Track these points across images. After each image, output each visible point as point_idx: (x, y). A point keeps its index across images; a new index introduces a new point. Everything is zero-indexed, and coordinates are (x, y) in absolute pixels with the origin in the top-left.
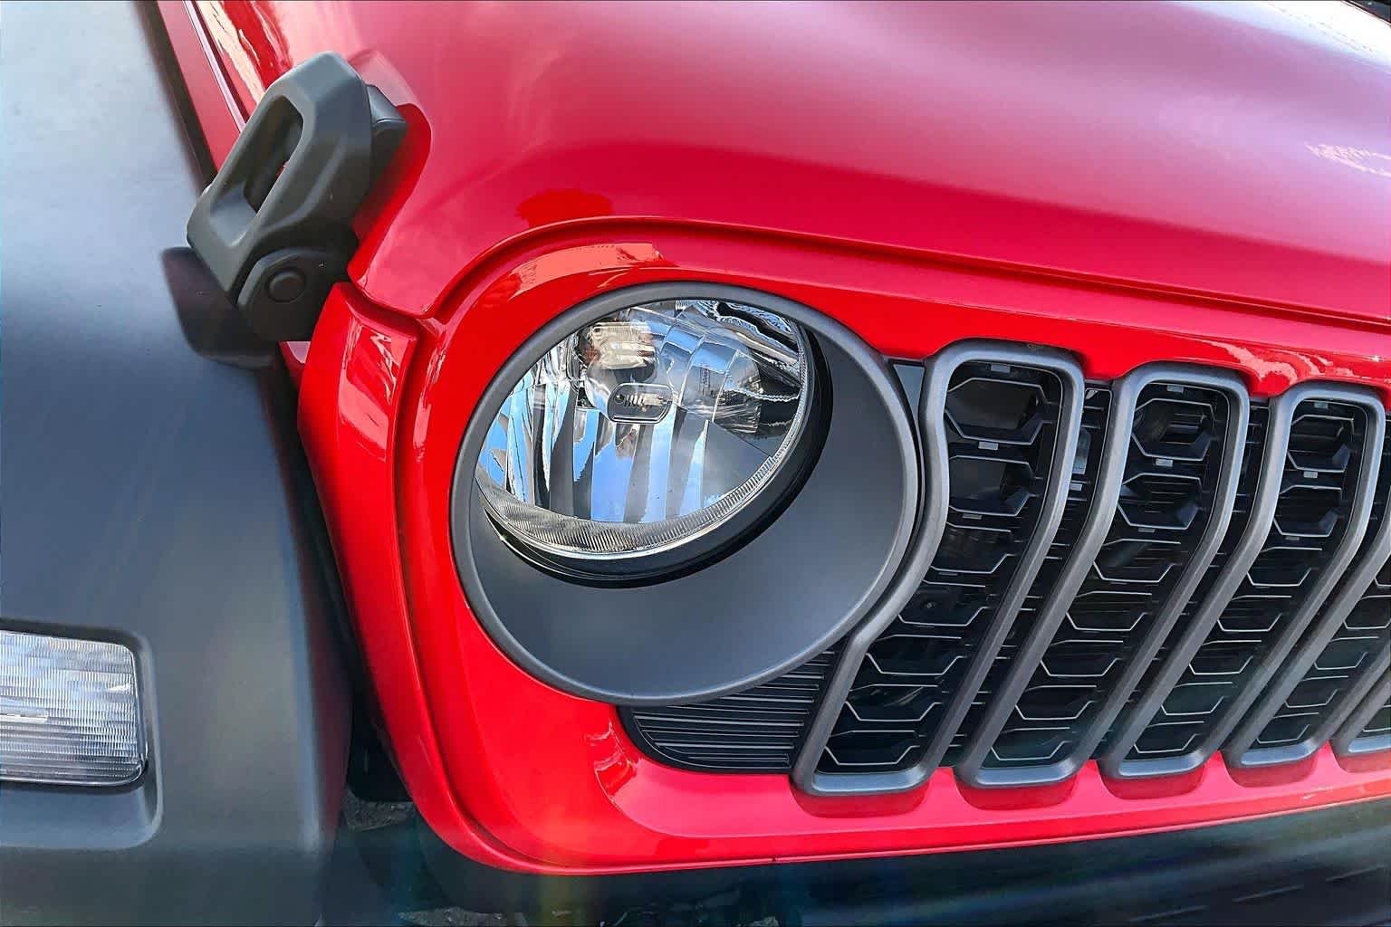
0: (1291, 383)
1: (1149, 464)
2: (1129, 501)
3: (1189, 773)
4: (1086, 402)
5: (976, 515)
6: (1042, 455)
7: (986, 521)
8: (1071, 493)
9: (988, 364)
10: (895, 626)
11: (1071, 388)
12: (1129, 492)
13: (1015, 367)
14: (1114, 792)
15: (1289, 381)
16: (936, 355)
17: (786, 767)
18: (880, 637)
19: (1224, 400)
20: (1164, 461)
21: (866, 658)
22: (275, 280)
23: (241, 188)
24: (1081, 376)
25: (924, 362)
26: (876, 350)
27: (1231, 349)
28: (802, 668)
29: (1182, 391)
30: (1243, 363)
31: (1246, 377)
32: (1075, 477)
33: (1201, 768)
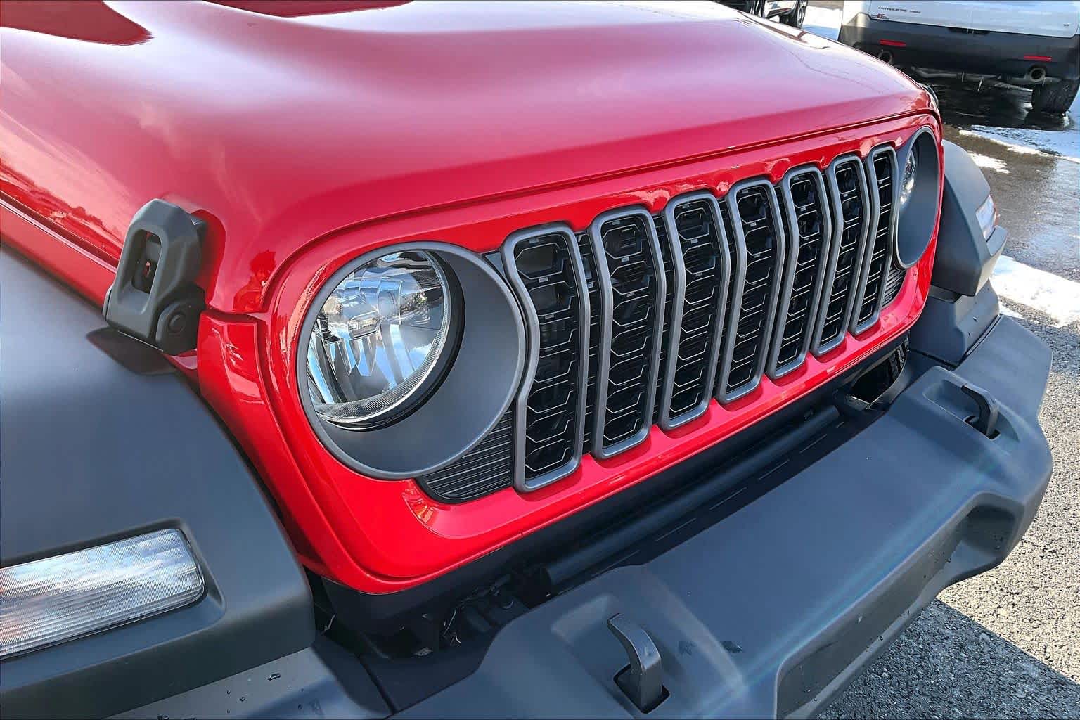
0: (668, 200)
1: (619, 263)
2: (617, 285)
3: (705, 413)
4: (579, 244)
5: (551, 315)
6: (569, 274)
7: (557, 316)
8: (589, 289)
9: (528, 240)
10: (534, 387)
11: (570, 239)
12: (615, 281)
13: (540, 238)
14: (674, 437)
15: (666, 199)
16: (503, 244)
17: (509, 483)
18: (530, 395)
19: (639, 220)
20: (625, 259)
21: (528, 409)
22: (173, 321)
23: (130, 283)
24: (572, 232)
25: (499, 250)
26: (475, 252)
27: (638, 194)
28: (498, 426)
29: (619, 223)
30: (643, 199)
31: (645, 205)
32: (588, 281)
33: (708, 410)
